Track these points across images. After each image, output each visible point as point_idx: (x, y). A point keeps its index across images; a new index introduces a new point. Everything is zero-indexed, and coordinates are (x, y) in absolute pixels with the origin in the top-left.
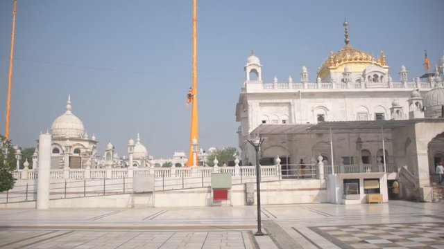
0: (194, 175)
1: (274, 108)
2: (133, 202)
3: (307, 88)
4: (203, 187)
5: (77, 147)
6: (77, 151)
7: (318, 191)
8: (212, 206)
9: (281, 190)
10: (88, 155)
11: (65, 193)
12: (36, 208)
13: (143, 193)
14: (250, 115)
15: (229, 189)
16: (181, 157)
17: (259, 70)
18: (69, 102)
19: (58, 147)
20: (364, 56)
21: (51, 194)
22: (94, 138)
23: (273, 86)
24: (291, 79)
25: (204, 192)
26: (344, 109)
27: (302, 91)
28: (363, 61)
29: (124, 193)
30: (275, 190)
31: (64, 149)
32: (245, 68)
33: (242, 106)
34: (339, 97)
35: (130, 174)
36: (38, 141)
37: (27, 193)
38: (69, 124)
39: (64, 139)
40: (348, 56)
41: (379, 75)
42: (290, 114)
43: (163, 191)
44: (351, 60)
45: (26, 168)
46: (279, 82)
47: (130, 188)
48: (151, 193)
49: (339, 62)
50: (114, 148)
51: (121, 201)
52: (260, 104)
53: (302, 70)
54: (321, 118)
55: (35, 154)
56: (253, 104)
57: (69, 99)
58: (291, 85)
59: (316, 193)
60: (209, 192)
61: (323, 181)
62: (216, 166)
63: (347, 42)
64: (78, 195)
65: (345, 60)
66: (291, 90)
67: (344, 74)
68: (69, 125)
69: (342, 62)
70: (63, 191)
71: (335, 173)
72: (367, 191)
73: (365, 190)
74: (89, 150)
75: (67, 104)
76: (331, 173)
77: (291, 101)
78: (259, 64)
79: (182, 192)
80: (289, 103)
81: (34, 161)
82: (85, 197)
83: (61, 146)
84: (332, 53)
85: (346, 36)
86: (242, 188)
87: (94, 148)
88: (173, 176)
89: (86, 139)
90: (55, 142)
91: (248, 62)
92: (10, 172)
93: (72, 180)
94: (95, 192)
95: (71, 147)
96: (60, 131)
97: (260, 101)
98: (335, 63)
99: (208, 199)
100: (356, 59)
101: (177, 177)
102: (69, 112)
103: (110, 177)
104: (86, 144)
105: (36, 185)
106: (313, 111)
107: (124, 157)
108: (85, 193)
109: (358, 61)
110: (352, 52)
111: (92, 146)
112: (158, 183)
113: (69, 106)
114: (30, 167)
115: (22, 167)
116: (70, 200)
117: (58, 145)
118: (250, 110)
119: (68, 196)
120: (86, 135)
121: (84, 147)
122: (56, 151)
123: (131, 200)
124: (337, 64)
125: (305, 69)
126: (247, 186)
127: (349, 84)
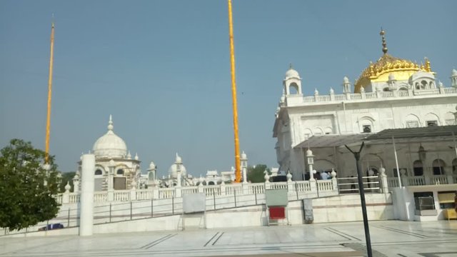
0: (245, 192)
1: (316, 121)
2: (183, 223)
3: (350, 99)
4: (256, 205)
5: (121, 167)
6: (120, 172)
7: (385, 206)
8: (267, 225)
9: (342, 206)
10: (131, 175)
11: (111, 217)
12: (79, 235)
13: (194, 213)
14: (292, 129)
15: (286, 206)
16: (214, 176)
17: (299, 83)
18: (110, 122)
19: (100, 168)
20: (407, 64)
21: (96, 218)
22: (137, 158)
23: (315, 98)
24: (332, 91)
25: (258, 210)
26: (392, 119)
27: (345, 102)
28: (406, 68)
29: (173, 214)
30: (335, 207)
31: (107, 169)
32: (284, 83)
33: (281, 121)
34: (385, 107)
35: (178, 193)
36: (80, 163)
37: (69, 219)
38: (111, 144)
39: (107, 160)
40: (389, 65)
41: (428, 81)
42: (334, 126)
43: (215, 210)
44: (392, 68)
45: (67, 191)
46: (320, 94)
47: (179, 209)
48: (202, 213)
49: (380, 71)
50: (156, 167)
51: (171, 224)
52: (302, 117)
53: (344, 81)
54: (367, 129)
55: (76, 177)
56: (294, 118)
57: (111, 118)
58: (333, 96)
59: (382, 208)
60: (264, 210)
61: (388, 195)
62: (267, 181)
63: (385, 51)
64: (125, 218)
65: (386, 69)
66: (333, 102)
67: (389, 82)
68: (112, 146)
69: (383, 71)
70: (108, 214)
71: (402, 186)
72: (443, 206)
73: (441, 204)
74: (132, 170)
75: (109, 124)
76: (398, 186)
77: (334, 113)
78: (299, 77)
79: (235, 211)
80: (332, 115)
81: (76, 184)
82: (131, 220)
83: (103, 168)
84: (371, 62)
85: (384, 45)
86: (299, 204)
87: (138, 168)
88: (223, 194)
89: (129, 159)
90: (98, 163)
91: (287, 76)
92: (53, 196)
93: (117, 203)
94: (141, 215)
95: (115, 167)
96: (102, 151)
97: (302, 115)
98: (375, 73)
99: (264, 218)
100: (397, 67)
101: (228, 195)
102: (111, 132)
103: (157, 198)
104: (130, 164)
105: (79, 209)
106: (358, 122)
107: (164, 178)
108: (131, 216)
109: (400, 69)
110: (392, 60)
111: (135, 166)
112: (209, 203)
113: (110, 127)
114: (72, 190)
115: (63, 190)
116: (116, 224)
117: (101, 166)
118: (292, 124)
119: (113, 220)
120: (129, 155)
121: (127, 168)
122: (98, 172)
123: (181, 221)
124: (378, 74)
125: (346, 79)
126: (305, 203)
127: (395, 92)
